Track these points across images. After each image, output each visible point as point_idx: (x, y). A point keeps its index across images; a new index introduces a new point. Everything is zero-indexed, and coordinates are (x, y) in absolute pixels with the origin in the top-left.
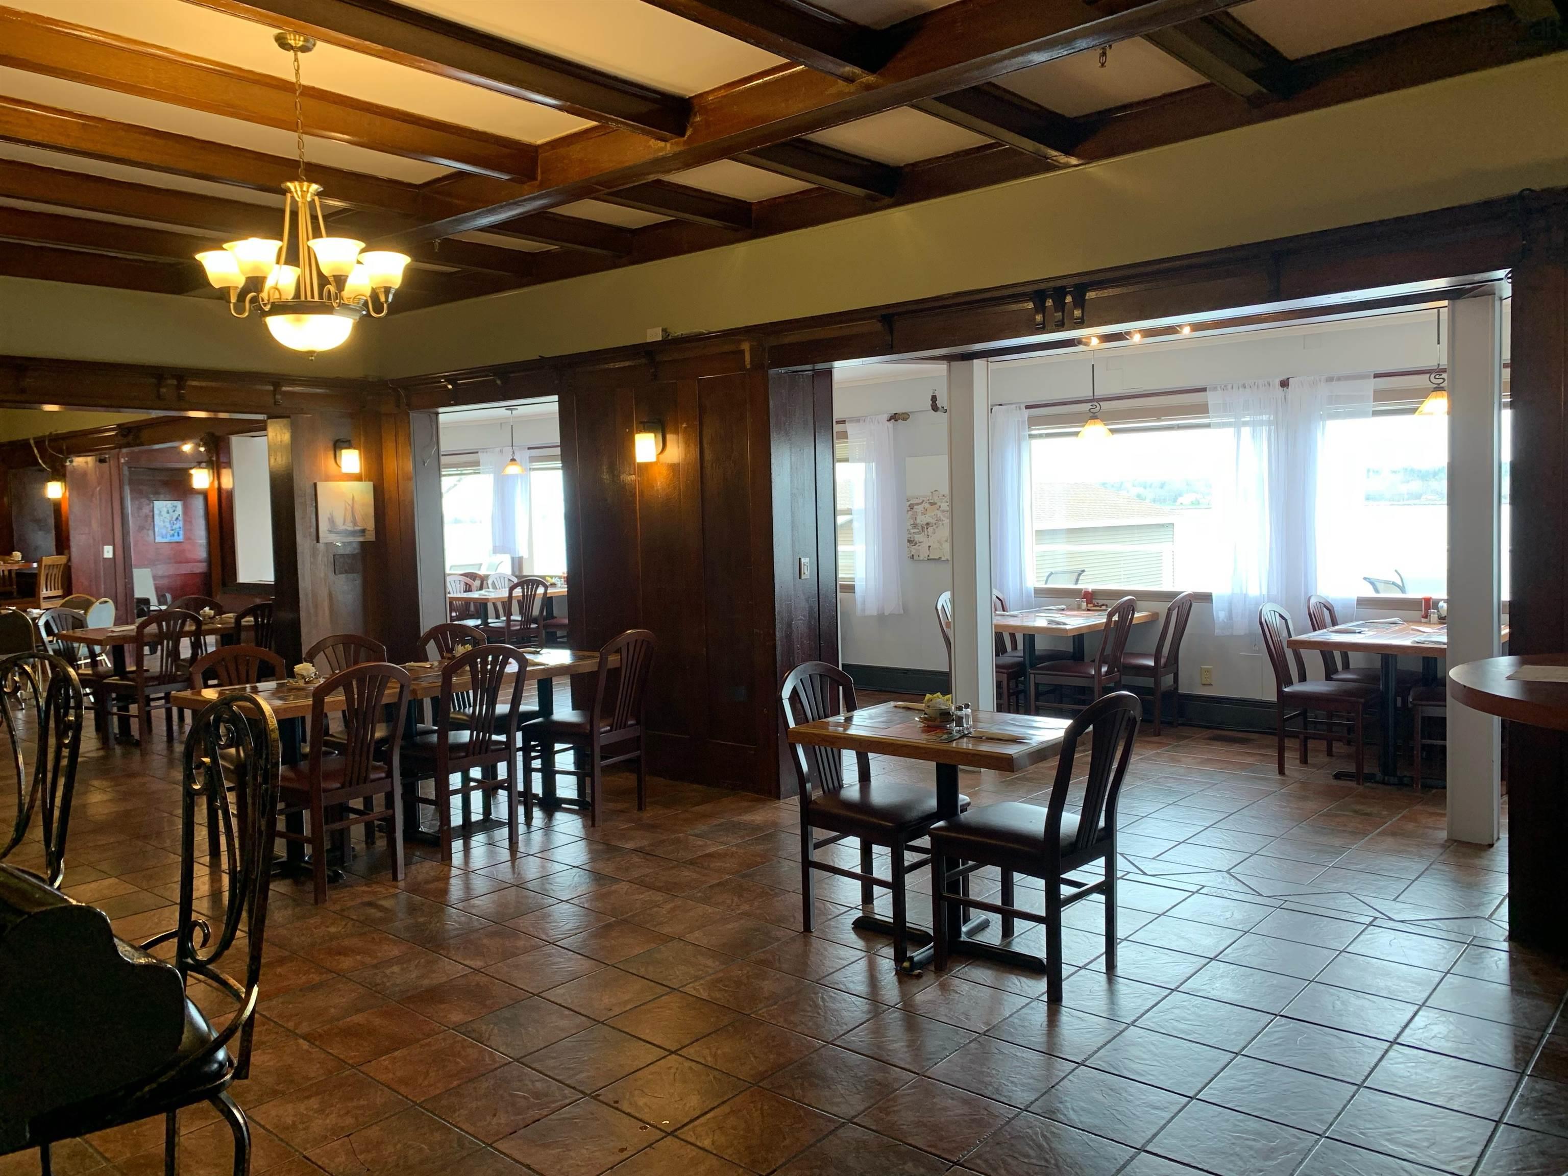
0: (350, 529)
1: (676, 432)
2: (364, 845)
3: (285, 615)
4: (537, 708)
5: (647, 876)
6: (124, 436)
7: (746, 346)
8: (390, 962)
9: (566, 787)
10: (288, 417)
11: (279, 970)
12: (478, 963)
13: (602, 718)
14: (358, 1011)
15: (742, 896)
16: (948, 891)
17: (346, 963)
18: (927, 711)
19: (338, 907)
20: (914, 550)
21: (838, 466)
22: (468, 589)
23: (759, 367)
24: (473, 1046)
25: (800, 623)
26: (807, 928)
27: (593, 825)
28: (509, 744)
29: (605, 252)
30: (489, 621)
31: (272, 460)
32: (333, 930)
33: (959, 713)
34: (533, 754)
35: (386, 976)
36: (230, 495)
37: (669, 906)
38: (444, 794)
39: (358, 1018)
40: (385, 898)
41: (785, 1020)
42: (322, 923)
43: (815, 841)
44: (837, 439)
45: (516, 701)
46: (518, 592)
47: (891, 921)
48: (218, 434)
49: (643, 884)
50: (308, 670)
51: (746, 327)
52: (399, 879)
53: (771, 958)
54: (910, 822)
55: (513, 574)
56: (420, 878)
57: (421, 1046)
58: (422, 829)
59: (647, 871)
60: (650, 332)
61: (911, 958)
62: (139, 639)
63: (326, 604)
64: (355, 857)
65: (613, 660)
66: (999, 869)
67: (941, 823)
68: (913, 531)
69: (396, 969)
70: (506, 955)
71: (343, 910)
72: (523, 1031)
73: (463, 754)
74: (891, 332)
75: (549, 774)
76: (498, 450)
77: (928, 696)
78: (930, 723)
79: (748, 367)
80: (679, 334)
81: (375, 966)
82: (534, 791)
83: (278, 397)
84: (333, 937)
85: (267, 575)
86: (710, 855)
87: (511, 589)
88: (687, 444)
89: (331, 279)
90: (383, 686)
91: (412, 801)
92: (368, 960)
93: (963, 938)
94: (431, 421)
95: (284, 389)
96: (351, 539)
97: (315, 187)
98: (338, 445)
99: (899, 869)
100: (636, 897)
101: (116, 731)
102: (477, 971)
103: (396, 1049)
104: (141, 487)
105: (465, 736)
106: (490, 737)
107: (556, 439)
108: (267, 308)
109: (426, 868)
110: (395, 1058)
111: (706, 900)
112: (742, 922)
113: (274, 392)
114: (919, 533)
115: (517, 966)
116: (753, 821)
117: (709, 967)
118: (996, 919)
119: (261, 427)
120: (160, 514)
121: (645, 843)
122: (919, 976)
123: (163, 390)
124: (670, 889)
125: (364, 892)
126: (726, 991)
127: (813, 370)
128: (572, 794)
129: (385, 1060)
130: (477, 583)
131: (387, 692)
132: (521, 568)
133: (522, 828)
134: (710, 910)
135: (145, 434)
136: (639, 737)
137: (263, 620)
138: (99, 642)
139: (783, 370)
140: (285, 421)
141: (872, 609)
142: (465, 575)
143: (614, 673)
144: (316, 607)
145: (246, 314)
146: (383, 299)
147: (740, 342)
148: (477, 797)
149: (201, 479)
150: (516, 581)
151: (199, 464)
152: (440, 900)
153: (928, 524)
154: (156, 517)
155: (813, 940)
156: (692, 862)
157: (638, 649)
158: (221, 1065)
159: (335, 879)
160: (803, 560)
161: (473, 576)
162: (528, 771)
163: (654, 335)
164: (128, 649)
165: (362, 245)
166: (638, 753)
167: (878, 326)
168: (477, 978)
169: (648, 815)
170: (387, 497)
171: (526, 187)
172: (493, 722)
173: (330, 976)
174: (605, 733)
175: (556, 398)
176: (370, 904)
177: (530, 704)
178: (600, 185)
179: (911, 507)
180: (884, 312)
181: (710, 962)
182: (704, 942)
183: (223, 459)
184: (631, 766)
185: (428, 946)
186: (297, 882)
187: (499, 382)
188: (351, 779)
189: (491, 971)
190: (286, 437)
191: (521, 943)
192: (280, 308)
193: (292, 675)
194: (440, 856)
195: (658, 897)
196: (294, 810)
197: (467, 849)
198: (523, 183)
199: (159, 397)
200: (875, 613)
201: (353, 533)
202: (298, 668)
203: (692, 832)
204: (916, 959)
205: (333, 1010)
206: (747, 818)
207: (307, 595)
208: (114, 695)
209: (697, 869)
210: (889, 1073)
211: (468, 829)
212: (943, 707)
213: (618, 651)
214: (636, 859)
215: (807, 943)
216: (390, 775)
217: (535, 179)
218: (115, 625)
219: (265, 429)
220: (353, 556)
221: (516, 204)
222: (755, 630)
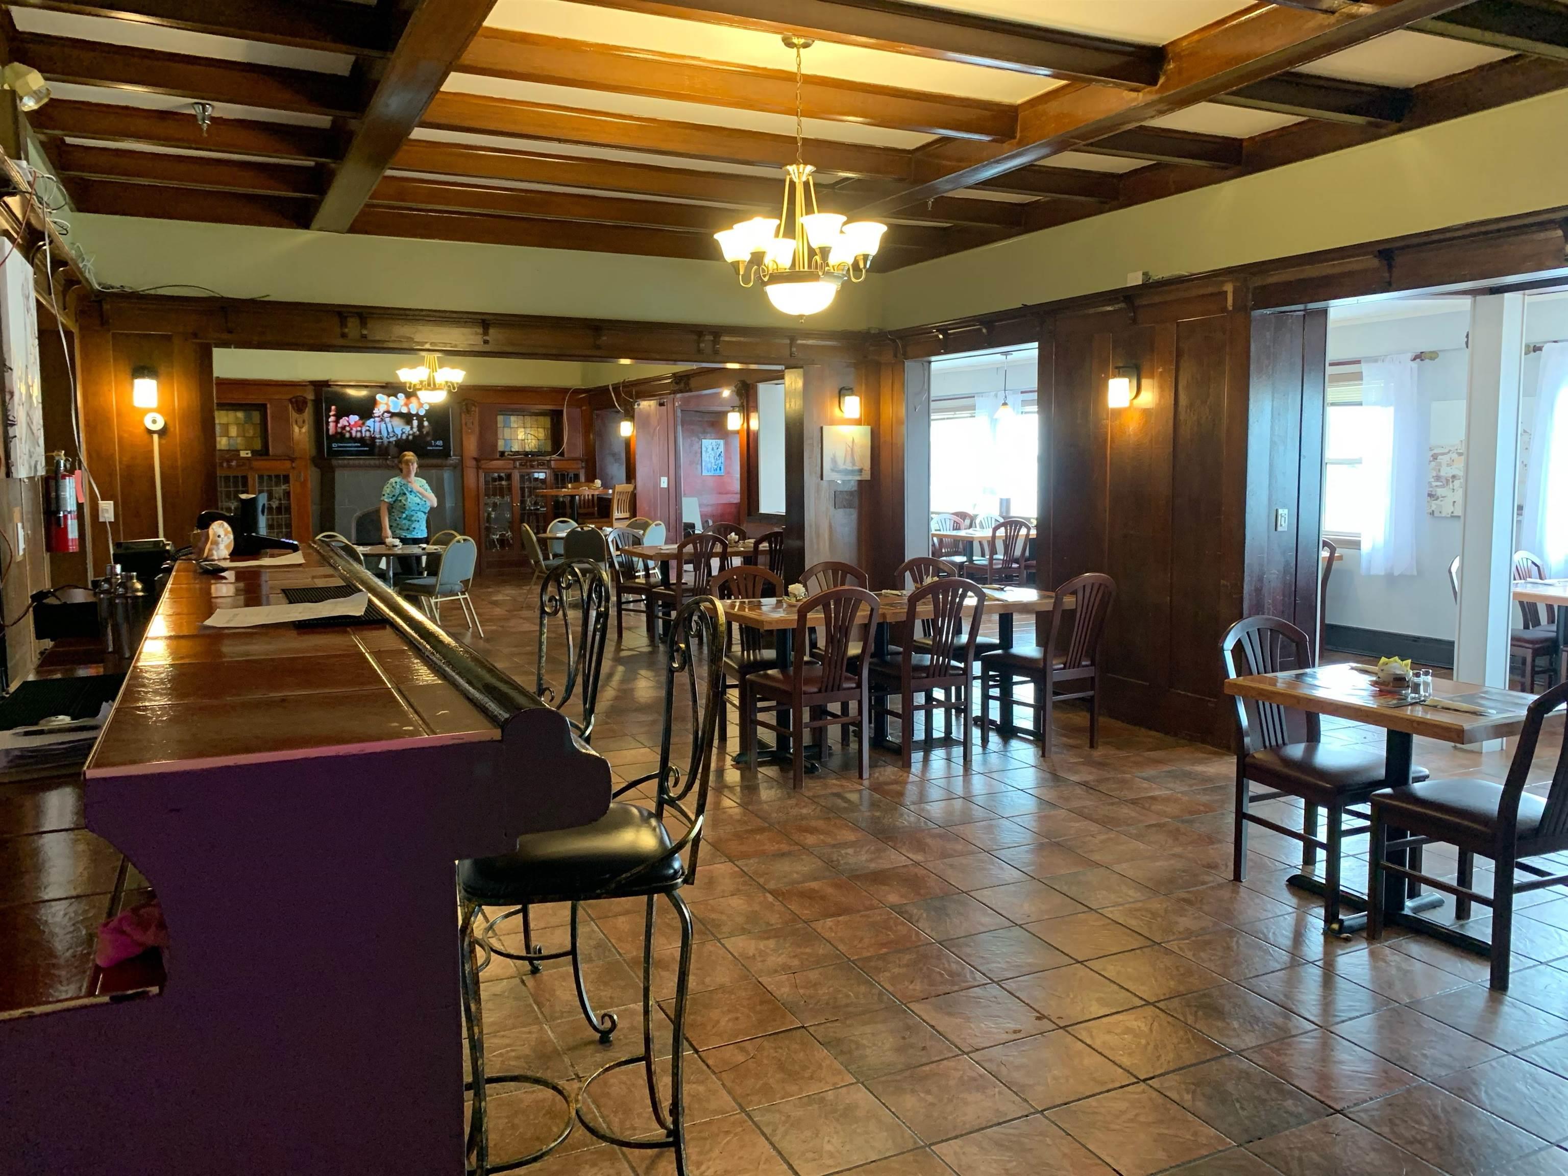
0: (850, 468)
1: (1152, 376)
2: (840, 746)
3: (793, 543)
4: (997, 641)
5: (1085, 807)
6: (677, 383)
7: (1229, 288)
8: (845, 845)
9: (1024, 718)
10: (801, 367)
11: (758, 837)
12: (919, 857)
13: (1055, 656)
14: (815, 879)
15: (1177, 839)
16: (1388, 860)
17: (810, 840)
18: (1380, 674)
19: (811, 794)
20: (1434, 505)
21: (1330, 410)
22: (957, 527)
23: (1243, 309)
24: (903, 924)
25: (1274, 576)
26: (1237, 877)
27: (1043, 755)
28: (966, 671)
29: (1088, 199)
30: (974, 558)
31: (788, 405)
32: (804, 811)
33: (1416, 680)
34: (991, 683)
35: (841, 855)
36: (756, 435)
37: (1103, 837)
38: (909, 710)
39: (814, 885)
40: (851, 791)
41: (1194, 955)
42: (797, 805)
43: (1250, 794)
44: (1330, 382)
45: (973, 633)
46: (1001, 532)
47: (1324, 881)
48: (749, 382)
49: (1081, 814)
50: (799, 589)
51: (1229, 268)
52: (864, 777)
53: (1193, 899)
54: (1350, 785)
55: (1001, 516)
56: (881, 779)
57: (862, 916)
58: (889, 738)
59: (1088, 803)
60: (1131, 276)
61: (1341, 922)
62: (679, 556)
63: (827, 536)
64: (831, 755)
65: (1069, 601)
66: (1456, 849)
67: (1388, 790)
68: (1435, 484)
69: (850, 851)
70: (944, 855)
71: (814, 797)
72: (948, 920)
73: (924, 675)
74: (1390, 267)
75: (1007, 703)
76: (993, 393)
77: (1383, 659)
78: (1383, 687)
79: (1231, 308)
80: (1160, 276)
81: (834, 846)
82: (991, 717)
83: (794, 349)
84: (803, 817)
85: (779, 508)
86: (1153, 798)
87: (995, 529)
88: (1161, 388)
89: (818, 251)
90: (855, 609)
91: (880, 714)
92: (829, 840)
93: (1407, 911)
94: (924, 370)
95: (799, 342)
96: (850, 478)
97: (810, 168)
98: (842, 392)
99: (1335, 832)
100: (1072, 824)
101: (661, 632)
102: (917, 864)
103: (840, 915)
104: (692, 427)
105: (927, 659)
106: (949, 662)
107: (1034, 385)
108: (766, 279)
109: (889, 772)
110: (838, 921)
111: (1138, 837)
112: (1172, 862)
113: (791, 345)
114: (1443, 486)
115: (951, 866)
116: (1205, 772)
117: (1130, 896)
118: (1451, 899)
119: (779, 376)
120: (706, 451)
121: (1090, 778)
122: (1347, 940)
123: (702, 345)
124: (1107, 822)
125: (834, 785)
126: (1142, 920)
127: (1305, 310)
128: (1029, 725)
129: (829, 922)
130: (968, 522)
131: (858, 614)
132: (1008, 510)
133: (976, 750)
134: (1142, 846)
135: (693, 382)
136: (1093, 678)
137: (776, 546)
138: (651, 558)
139: (1268, 311)
140: (801, 371)
141: (1379, 569)
142: (956, 514)
143: (1069, 615)
144: (818, 536)
145: (752, 284)
146: (862, 266)
147: (1223, 282)
148: (939, 715)
149: (734, 421)
150: (1002, 520)
151: (733, 408)
152: (896, 800)
153: (1454, 477)
154: (704, 453)
155: (1242, 889)
156: (1134, 802)
157: (1094, 593)
158: (676, 872)
159: (811, 770)
160: (1280, 511)
161: (963, 515)
162: (986, 698)
163: (1135, 279)
164: (673, 563)
165: (844, 218)
166: (1091, 693)
167: (1372, 262)
168: (916, 870)
169: (1097, 754)
170: (882, 440)
171: (1005, 145)
172: (951, 651)
173: (796, 848)
174: (1058, 671)
175: (1036, 344)
176: (838, 795)
177: (989, 635)
178: (1077, 138)
179: (1435, 457)
180: (1381, 247)
181: (1131, 892)
182: (1130, 873)
183: (751, 404)
184: (1087, 704)
185: (879, 836)
186: (782, 770)
187: (984, 331)
188: (827, 687)
189: (930, 865)
190: (800, 384)
191: (959, 847)
192: (778, 277)
193: (787, 594)
194: (901, 763)
195: (1094, 827)
196: (785, 707)
197: (926, 760)
198: (1003, 142)
199: (699, 351)
200: (1383, 573)
201: (852, 472)
202: (791, 588)
203: (1139, 774)
204: (1346, 923)
205: (795, 875)
206: (1199, 768)
207: (811, 526)
208: (660, 603)
209: (1137, 808)
210: (1290, 1020)
211: (929, 744)
212: (1398, 672)
213: (1074, 593)
214: (1079, 791)
215: (1236, 892)
216: (859, 686)
217: (1015, 138)
218: (666, 543)
219: (783, 378)
220: (851, 493)
221: (998, 162)
222: (1222, 582)
